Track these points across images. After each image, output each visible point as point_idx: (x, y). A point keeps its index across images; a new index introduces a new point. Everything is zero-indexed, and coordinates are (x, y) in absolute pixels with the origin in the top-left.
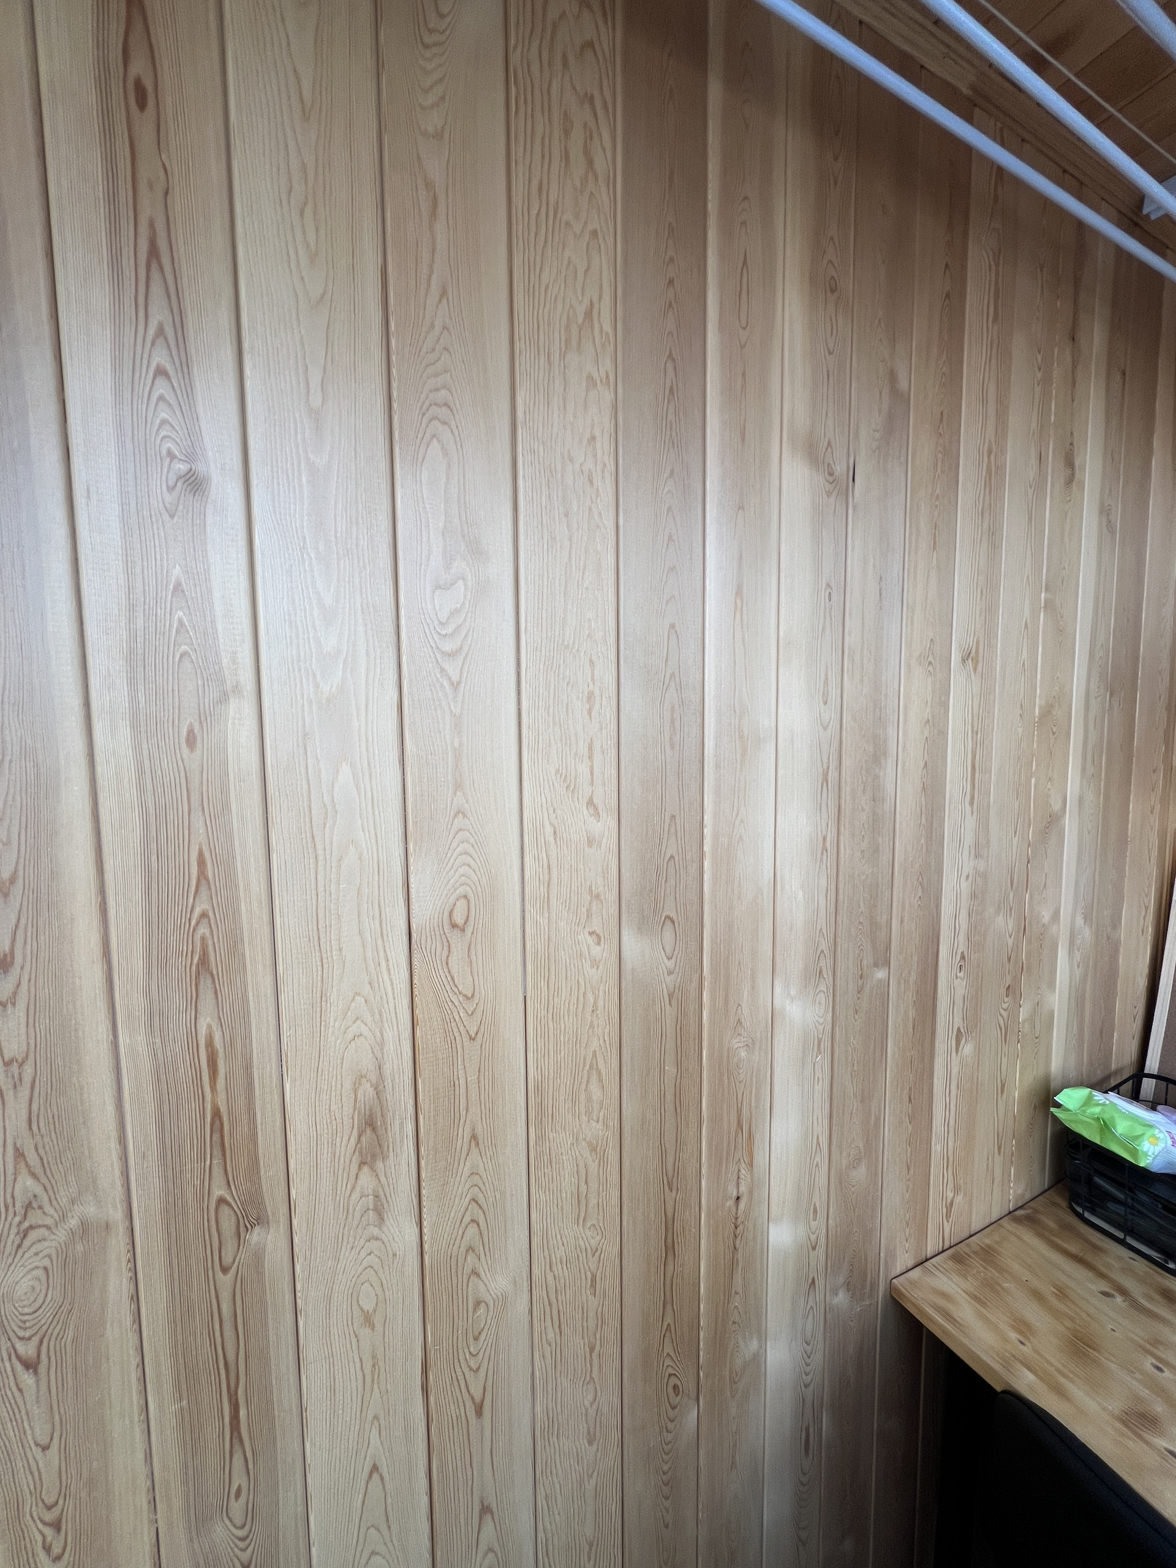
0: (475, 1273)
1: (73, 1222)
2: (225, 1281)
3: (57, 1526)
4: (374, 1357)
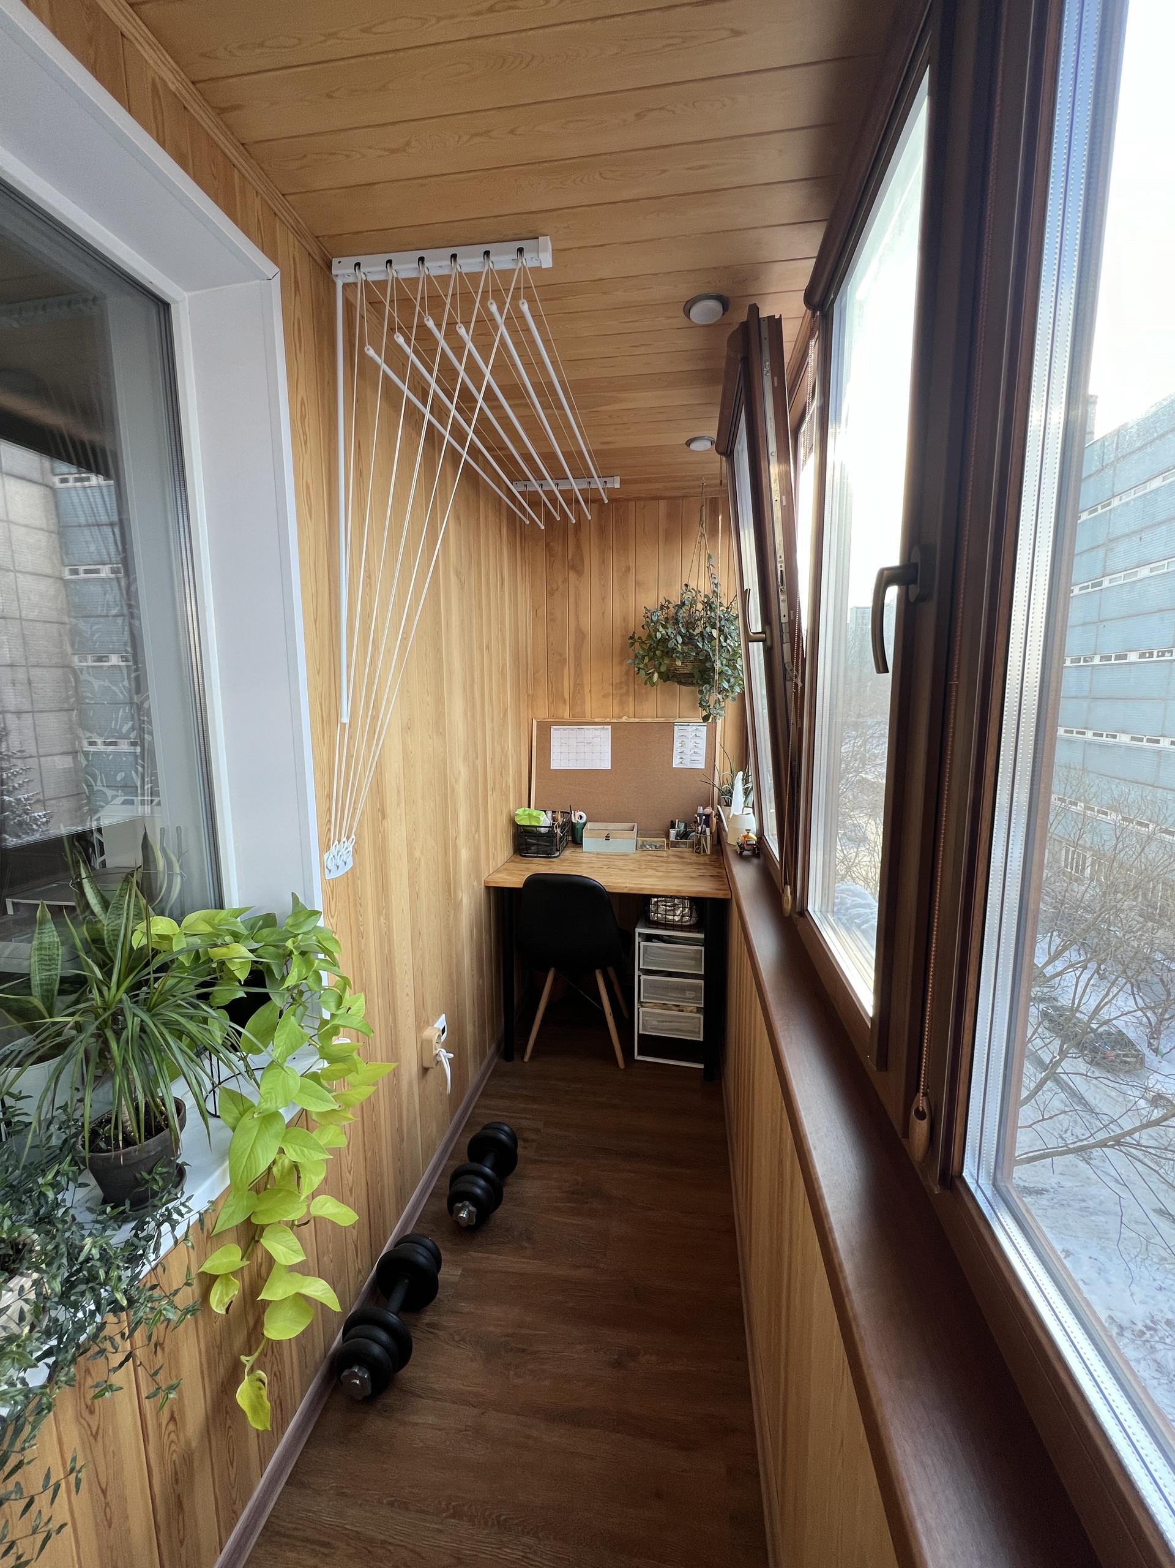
0: (416, 848)
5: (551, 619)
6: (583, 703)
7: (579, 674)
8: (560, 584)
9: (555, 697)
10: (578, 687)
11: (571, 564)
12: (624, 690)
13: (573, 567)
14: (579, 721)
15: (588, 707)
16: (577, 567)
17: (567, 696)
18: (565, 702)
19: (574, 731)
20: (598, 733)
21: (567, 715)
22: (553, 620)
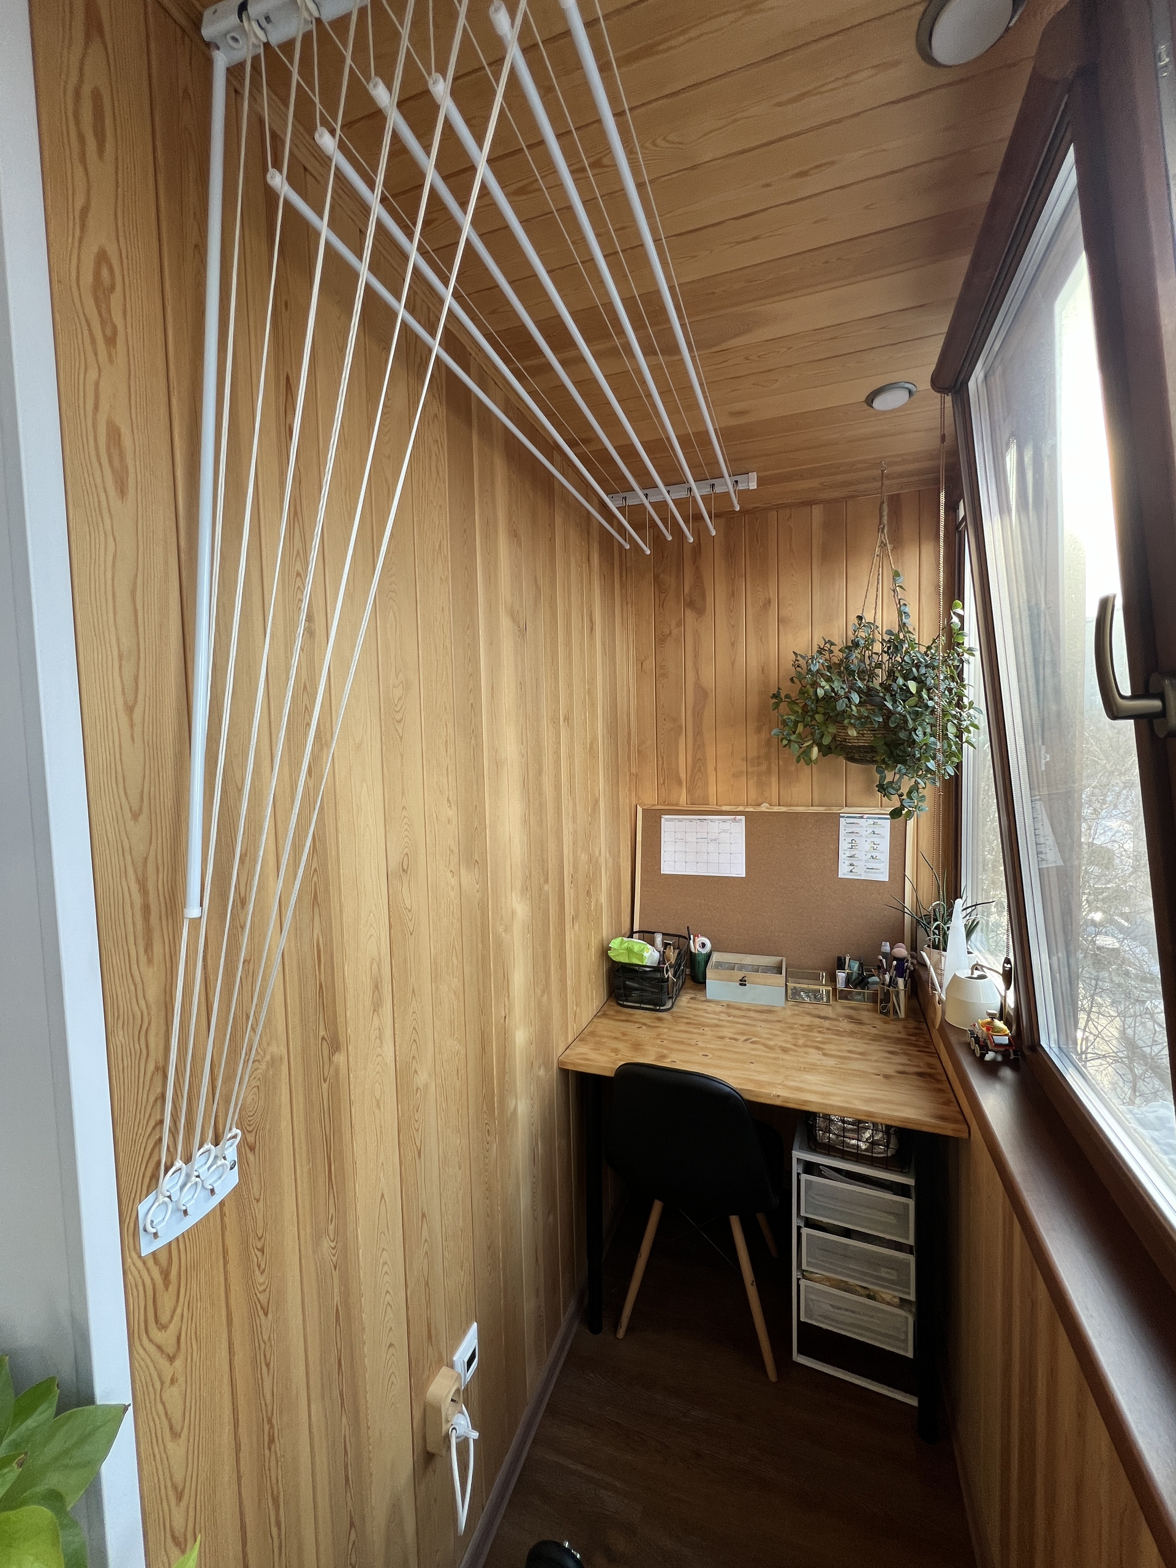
0: (416, 1072)
1: (268, 1057)
2: (325, 1086)
3: (262, 1250)
4: (381, 1127)
5: (661, 673)
6: (706, 785)
7: (699, 746)
8: (673, 627)
9: (668, 776)
10: (698, 765)
11: (688, 599)
12: (764, 767)
13: (691, 604)
14: (699, 809)
15: (712, 790)
16: (696, 604)
17: (683, 776)
18: (680, 782)
19: (694, 823)
20: (726, 826)
21: (683, 800)
22: (664, 675)
